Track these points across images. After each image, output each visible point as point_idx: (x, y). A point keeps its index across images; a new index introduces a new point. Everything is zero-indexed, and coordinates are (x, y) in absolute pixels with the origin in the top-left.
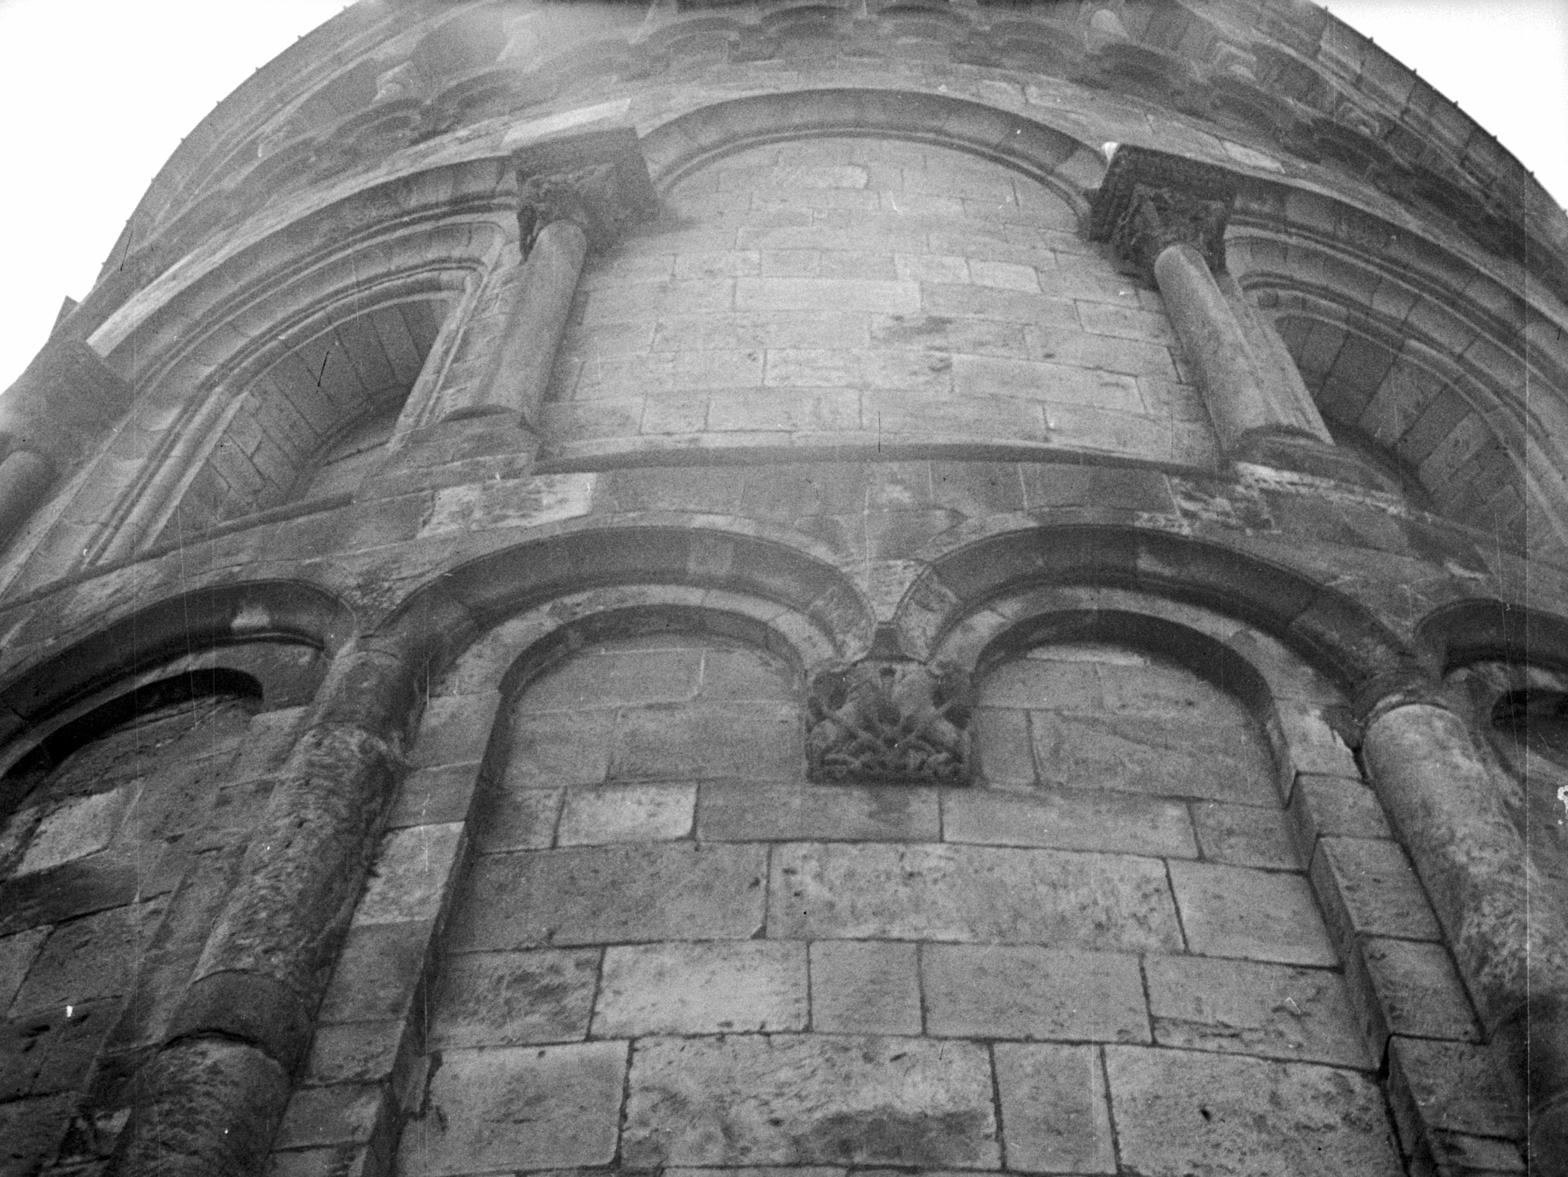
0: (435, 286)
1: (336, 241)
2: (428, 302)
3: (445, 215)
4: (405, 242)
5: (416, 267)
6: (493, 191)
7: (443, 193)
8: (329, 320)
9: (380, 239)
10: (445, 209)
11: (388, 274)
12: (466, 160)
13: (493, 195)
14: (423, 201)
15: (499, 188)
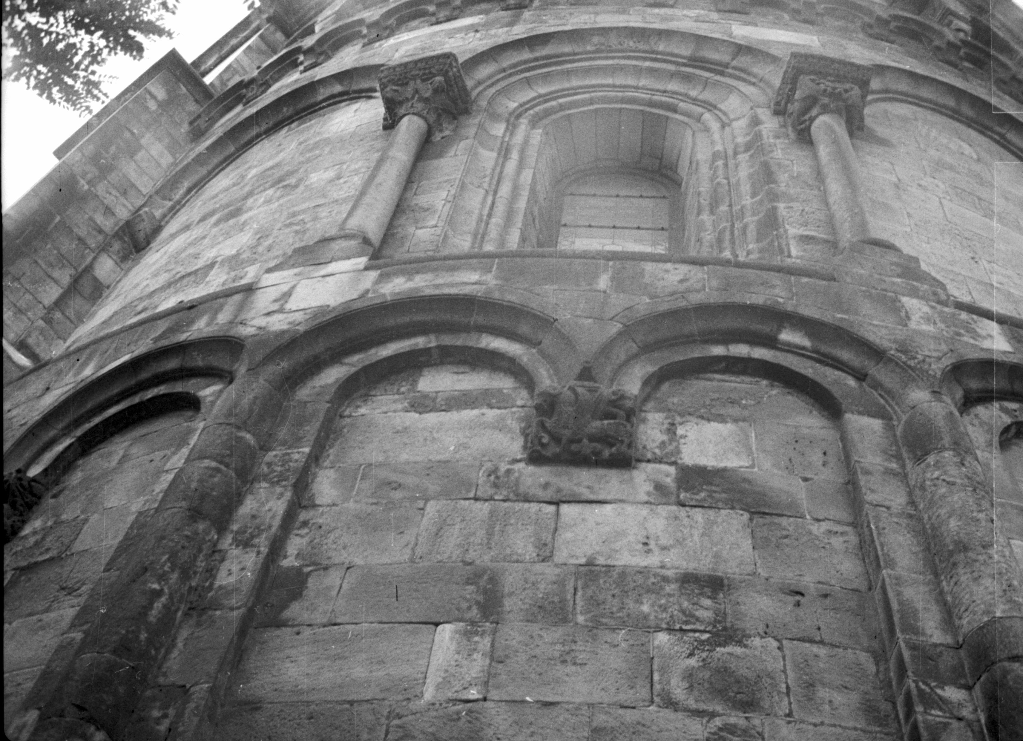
0: (674, 109)
1: (602, 51)
2: (667, 118)
3: (685, 65)
4: (651, 71)
5: (658, 91)
6: (728, 64)
7: (685, 50)
8: (591, 102)
9: (634, 62)
10: (685, 61)
11: (637, 88)
12: (710, 35)
13: (727, 66)
14: (669, 50)
15: (734, 63)
